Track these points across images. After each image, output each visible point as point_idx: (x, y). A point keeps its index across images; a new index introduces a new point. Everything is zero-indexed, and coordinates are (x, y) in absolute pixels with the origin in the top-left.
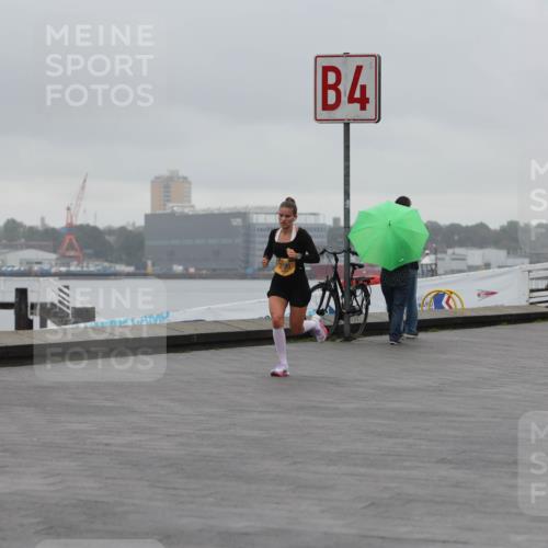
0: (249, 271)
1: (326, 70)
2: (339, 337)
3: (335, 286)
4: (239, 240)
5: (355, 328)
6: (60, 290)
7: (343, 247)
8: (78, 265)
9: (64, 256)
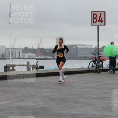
0: (77, 58)
1: (94, 14)
2: (96, 72)
3: (96, 61)
4: (75, 51)
5: (100, 70)
6: (36, 62)
7: (97, 53)
8: (40, 57)
9: (37, 55)
